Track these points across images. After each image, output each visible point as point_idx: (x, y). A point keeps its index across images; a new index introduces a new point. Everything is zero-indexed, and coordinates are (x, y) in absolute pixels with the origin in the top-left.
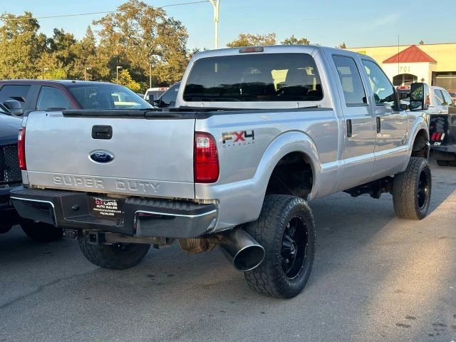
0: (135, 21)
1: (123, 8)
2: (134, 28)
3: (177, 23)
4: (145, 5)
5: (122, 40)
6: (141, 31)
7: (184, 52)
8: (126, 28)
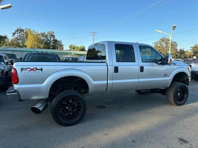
0: (163, 43)
1: (160, 40)
2: (163, 44)
3: (175, 42)
4: (166, 39)
5: (159, 47)
6: (165, 45)
7: (176, 50)
8: (161, 44)
